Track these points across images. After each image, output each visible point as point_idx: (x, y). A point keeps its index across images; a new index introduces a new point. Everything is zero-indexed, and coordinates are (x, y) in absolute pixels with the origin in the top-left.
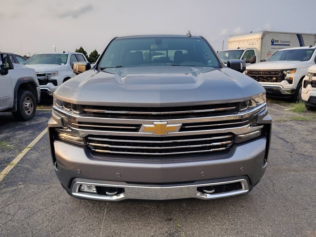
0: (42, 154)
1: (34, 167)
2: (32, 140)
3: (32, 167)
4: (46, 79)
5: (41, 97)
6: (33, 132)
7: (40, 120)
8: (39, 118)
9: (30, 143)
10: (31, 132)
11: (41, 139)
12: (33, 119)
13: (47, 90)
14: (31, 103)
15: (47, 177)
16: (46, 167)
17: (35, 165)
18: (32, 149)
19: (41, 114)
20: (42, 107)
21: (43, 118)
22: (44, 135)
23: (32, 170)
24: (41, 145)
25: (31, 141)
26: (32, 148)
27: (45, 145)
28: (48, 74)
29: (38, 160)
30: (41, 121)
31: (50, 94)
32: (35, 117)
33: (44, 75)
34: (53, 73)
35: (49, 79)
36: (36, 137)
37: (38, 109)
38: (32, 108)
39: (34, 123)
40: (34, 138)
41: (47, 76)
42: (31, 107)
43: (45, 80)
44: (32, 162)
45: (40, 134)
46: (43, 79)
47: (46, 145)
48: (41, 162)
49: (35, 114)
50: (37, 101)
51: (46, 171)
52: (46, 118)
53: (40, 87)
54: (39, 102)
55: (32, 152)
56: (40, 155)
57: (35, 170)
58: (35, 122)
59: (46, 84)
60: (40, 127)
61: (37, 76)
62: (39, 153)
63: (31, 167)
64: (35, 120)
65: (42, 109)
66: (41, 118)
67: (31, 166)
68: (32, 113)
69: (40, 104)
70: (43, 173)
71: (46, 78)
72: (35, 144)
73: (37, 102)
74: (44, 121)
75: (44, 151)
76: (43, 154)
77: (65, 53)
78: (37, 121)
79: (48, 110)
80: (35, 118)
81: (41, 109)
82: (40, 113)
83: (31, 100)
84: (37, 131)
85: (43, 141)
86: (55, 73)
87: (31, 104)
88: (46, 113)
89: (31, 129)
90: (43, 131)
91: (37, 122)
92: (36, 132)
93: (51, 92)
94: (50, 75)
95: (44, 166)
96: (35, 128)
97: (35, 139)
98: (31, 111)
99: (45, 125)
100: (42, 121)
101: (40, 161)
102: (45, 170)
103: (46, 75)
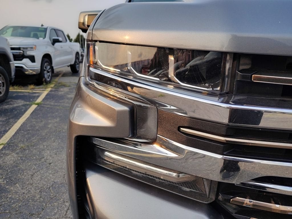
0: (21, 156)
1: (11, 181)
2: (6, 131)
3: (7, 182)
4: (21, 54)
5: (15, 75)
6: (6, 120)
7: (15, 103)
8: (13, 100)
9: (2, 136)
10: (3, 120)
11: (18, 130)
12: (6, 101)
13: (22, 67)
14: (3, 81)
15: (36, 203)
16: (32, 182)
17: (11, 177)
18: (6, 147)
19: (16, 96)
20: (15, 87)
21: (19, 101)
22: (22, 125)
23: (8, 188)
24: (19, 140)
25: (4, 134)
26: (6, 145)
27: (25, 140)
28: (24, 48)
29: (17, 167)
30: (15, 105)
31: (26, 73)
32: (8, 99)
33: (19, 49)
34: (30, 47)
35: (25, 54)
36: (12, 127)
37: (11, 89)
38: (5, 88)
39: (6, 107)
40: (8, 129)
41: (22, 51)
42: (3, 86)
43: (19, 55)
44: (7, 171)
45: (16, 122)
46: (18, 54)
47: (27, 140)
48: (22, 171)
49: (8, 96)
50: (11, 79)
51: (33, 191)
52: (23, 101)
53: (15, 64)
54: (13, 80)
55: (7, 152)
56: (19, 158)
57: (12, 188)
58: (8, 106)
59: (21, 60)
60: (16, 112)
61: (11, 50)
62: (17, 153)
63: (5, 182)
64: (8, 103)
65: (17, 89)
66: (16, 101)
67: (5, 179)
68: (4, 94)
69: (13, 84)
70: (26, 194)
71: (21, 52)
72: (10, 139)
73: (10, 81)
74: (20, 104)
75: (25, 150)
76: (23, 157)
77: (43, 27)
78: (10, 104)
79: (24, 92)
80: (8, 101)
81: (14, 89)
82: (14, 95)
83: (2, 78)
84: (12, 118)
85: (21, 133)
86: (32, 48)
87: (3, 83)
88: (22, 94)
89: (3, 116)
90: (19, 118)
91: (11, 106)
92: (11, 120)
93: (27, 70)
94: (27, 49)
95: (28, 180)
96: (9, 114)
97: (10, 130)
98: (3, 92)
99: (23, 110)
100: (18, 105)
101: (20, 169)
102: (31, 188)
103: (22, 49)
